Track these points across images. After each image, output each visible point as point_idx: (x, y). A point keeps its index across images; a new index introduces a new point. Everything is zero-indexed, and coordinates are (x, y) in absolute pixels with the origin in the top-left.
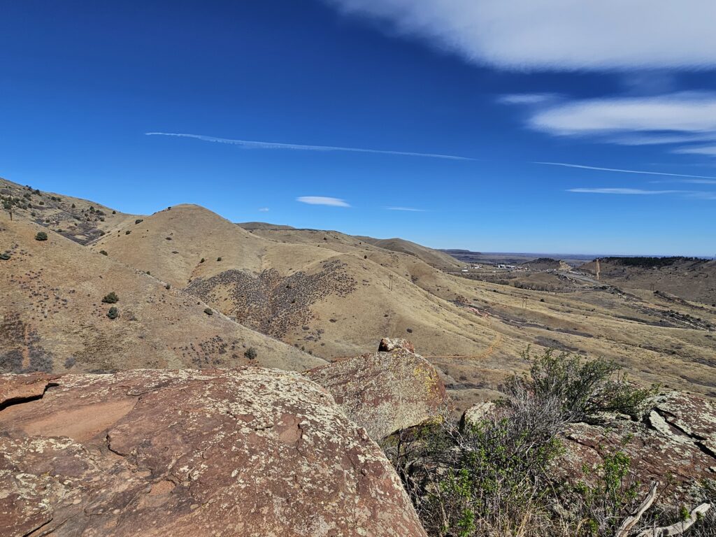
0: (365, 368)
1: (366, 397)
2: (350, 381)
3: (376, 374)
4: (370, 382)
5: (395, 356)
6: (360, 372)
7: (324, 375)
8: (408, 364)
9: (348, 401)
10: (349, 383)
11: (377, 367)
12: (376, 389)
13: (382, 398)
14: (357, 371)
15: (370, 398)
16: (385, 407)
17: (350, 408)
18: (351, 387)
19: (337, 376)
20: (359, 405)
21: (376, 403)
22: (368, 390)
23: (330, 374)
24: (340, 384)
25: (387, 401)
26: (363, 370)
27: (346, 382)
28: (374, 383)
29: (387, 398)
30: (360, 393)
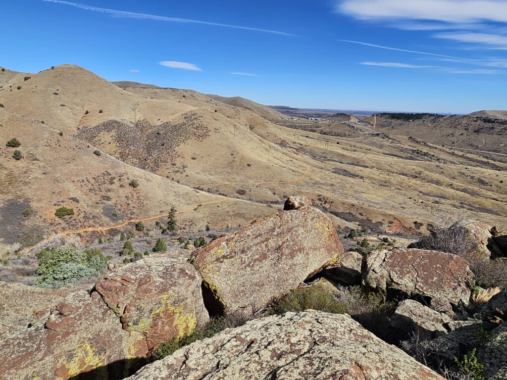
0: (281, 226)
1: (284, 250)
2: (270, 239)
3: (290, 230)
4: (286, 238)
5: (303, 213)
6: (277, 230)
7: (249, 236)
8: (312, 219)
9: (271, 256)
10: (270, 240)
11: (290, 225)
12: (291, 243)
13: (297, 251)
14: (274, 229)
15: (287, 251)
16: (299, 258)
17: (273, 262)
18: (272, 243)
19: (260, 235)
20: (279, 259)
21: (292, 255)
22: (285, 244)
23: (254, 235)
24: (263, 242)
25: (300, 252)
26: (279, 228)
27: (267, 240)
28: (289, 238)
29: (300, 250)
30: (279, 248)
